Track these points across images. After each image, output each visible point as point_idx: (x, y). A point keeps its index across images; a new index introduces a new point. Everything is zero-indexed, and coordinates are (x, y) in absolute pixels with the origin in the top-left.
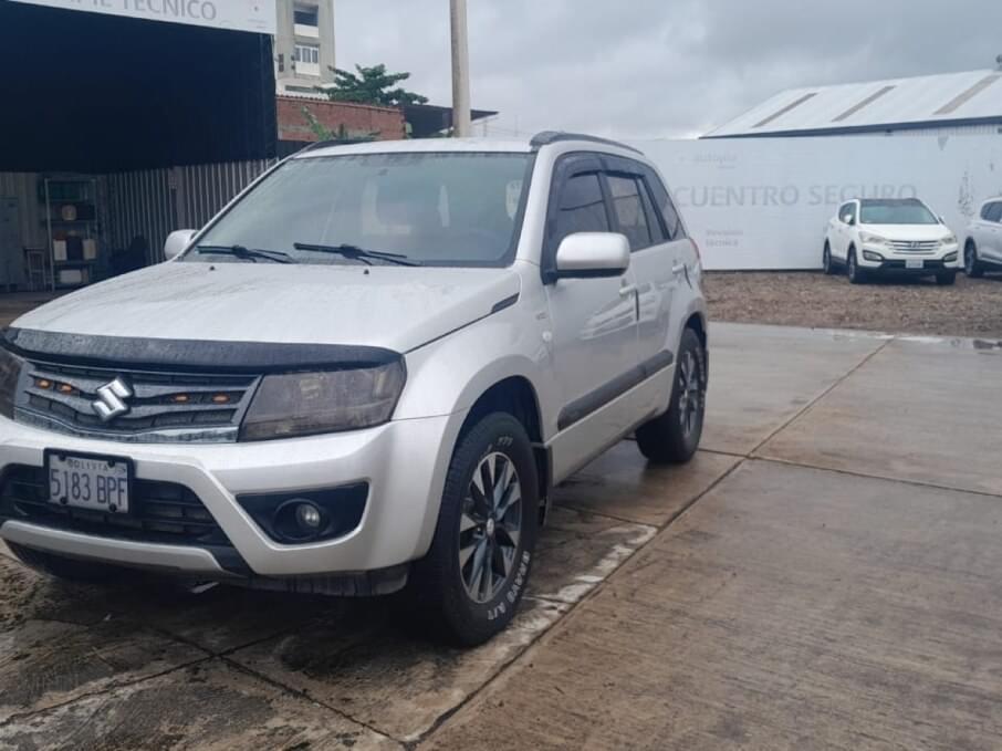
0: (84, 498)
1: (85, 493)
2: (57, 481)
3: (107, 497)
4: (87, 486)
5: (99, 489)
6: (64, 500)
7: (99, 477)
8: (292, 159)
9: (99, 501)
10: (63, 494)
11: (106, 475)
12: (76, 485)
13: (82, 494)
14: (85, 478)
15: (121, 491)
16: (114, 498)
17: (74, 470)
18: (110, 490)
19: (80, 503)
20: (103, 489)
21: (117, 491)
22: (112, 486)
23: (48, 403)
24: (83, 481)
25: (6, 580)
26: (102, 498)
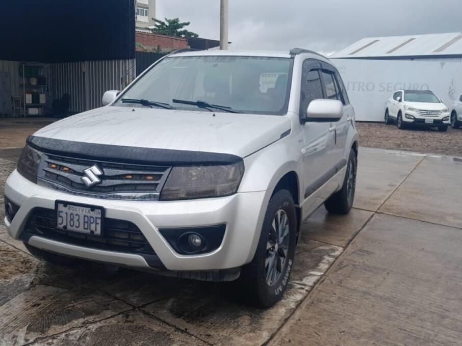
0: (76, 227)
1: (76, 224)
2: (61, 217)
3: (89, 227)
4: (78, 220)
5: (85, 222)
6: (65, 227)
7: (85, 216)
8: (167, 57)
9: (85, 228)
10: (64, 224)
11: (89, 215)
12: (72, 219)
13: (75, 225)
14: (78, 216)
15: (97, 224)
16: (93, 227)
17: (71, 211)
18: (91, 223)
19: (74, 229)
20: (87, 222)
21: (94, 224)
22: (92, 221)
23: (56, 176)
24: (76, 218)
25: (22, 263)
26: (86, 227)
